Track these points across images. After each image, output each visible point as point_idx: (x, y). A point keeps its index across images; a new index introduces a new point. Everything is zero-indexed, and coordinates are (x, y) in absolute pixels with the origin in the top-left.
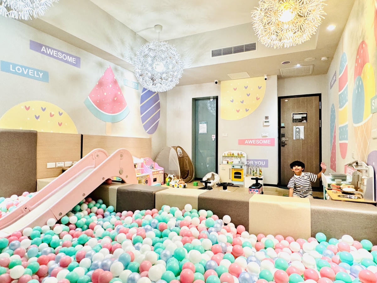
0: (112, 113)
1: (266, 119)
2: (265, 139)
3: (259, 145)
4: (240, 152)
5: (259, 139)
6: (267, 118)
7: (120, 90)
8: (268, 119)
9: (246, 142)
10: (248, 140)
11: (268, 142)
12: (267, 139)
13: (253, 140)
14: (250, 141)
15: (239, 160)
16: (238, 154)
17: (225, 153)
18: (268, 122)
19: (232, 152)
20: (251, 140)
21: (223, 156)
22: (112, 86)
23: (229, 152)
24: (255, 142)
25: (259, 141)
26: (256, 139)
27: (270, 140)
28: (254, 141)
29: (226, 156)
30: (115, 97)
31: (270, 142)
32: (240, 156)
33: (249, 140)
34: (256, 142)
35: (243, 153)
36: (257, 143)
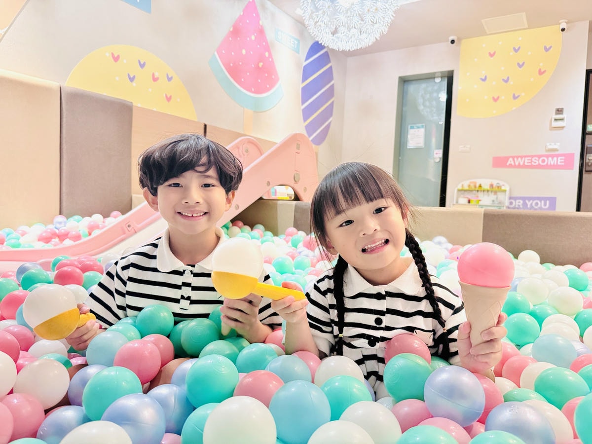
0: (255, 92)
1: (556, 114)
2: (553, 156)
3: (539, 167)
4: (495, 182)
5: (539, 157)
6: (559, 111)
7: (267, 48)
8: (562, 114)
9: (511, 162)
10: (513, 157)
11: (559, 161)
12: (557, 156)
13: (525, 157)
14: (520, 159)
15: (492, 197)
16: (492, 186)
17: (463, 183)
18: (562, 119)
19: (479, 182)
20: (522, 157)
21: (459, 190)
22: (255, 38)
23: (472, 182)
24: (530, 161)
25: (538, 161)
26: (533, 156)
27: (563, 158)
28: (526, 159)
29: (465, 191)
30: (261, 62)
31: (563, 161)
32: (494, 190)
33: (517, 157)
34: (532, 161)
35: (501, 183)
36: (533, 163)
